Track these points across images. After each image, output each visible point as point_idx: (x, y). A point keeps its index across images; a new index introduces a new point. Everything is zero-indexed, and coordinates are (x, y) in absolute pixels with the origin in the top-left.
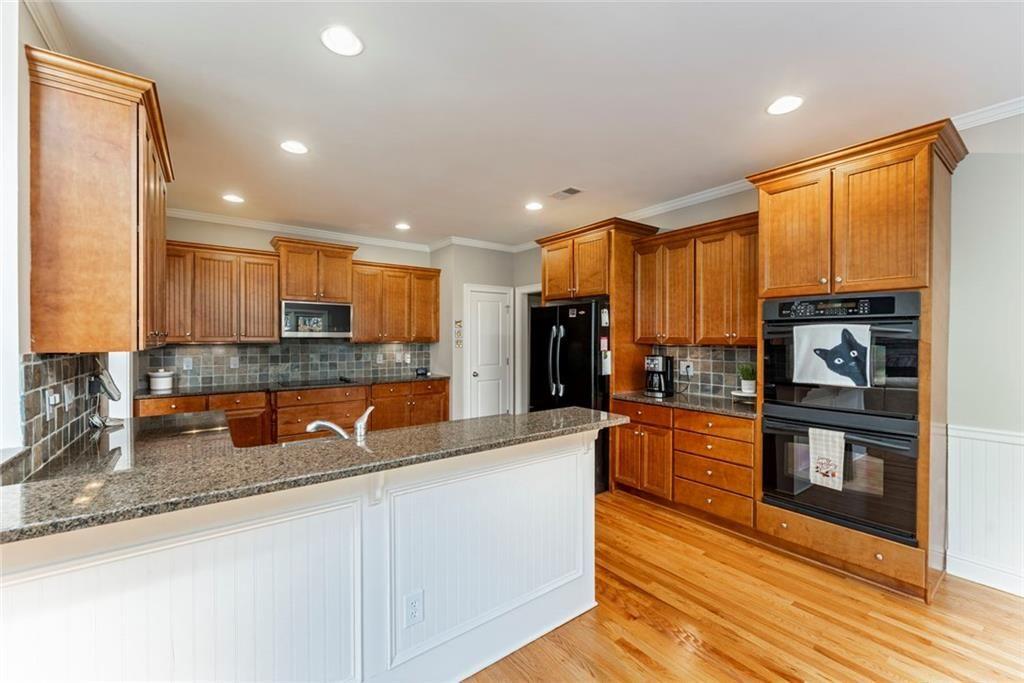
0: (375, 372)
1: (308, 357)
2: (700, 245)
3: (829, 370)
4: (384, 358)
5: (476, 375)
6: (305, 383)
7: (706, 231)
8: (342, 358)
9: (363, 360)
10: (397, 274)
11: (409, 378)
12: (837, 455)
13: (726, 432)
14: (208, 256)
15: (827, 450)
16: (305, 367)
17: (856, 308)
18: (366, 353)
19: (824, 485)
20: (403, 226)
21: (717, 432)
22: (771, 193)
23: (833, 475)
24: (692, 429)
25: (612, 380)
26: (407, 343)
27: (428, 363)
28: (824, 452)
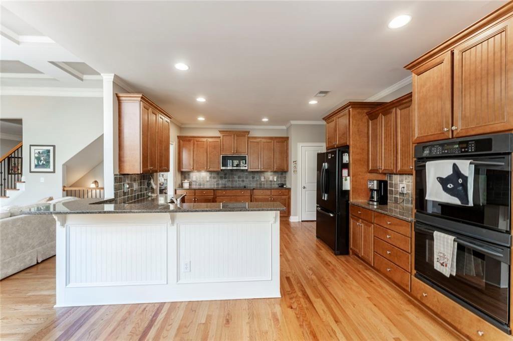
0: (261, 184)
1: (233, 177)
2: (399, 112)
3: (444, 192)
4: (264, 178)
5: (304, 188)
6: (232, 187)
7: (401, 102)
8: (247, 178)
9: (255, 179)
10: (268, 141)
11: (276, 188)
12: (449, 252)
13: (397, 228)
14: (198, 140)
15: (444, 248)
16: (232, 181)
17: (467, 147)
18: (256, 176)
19: (441, 271)
20: (265, 120)
21: (392, 228)
22: (419, 74)
23: (446, 266)
24: (381, 224)
25: (351, 193)
26: (275, 172)
27: (285, 181)
28: (442, 249)
